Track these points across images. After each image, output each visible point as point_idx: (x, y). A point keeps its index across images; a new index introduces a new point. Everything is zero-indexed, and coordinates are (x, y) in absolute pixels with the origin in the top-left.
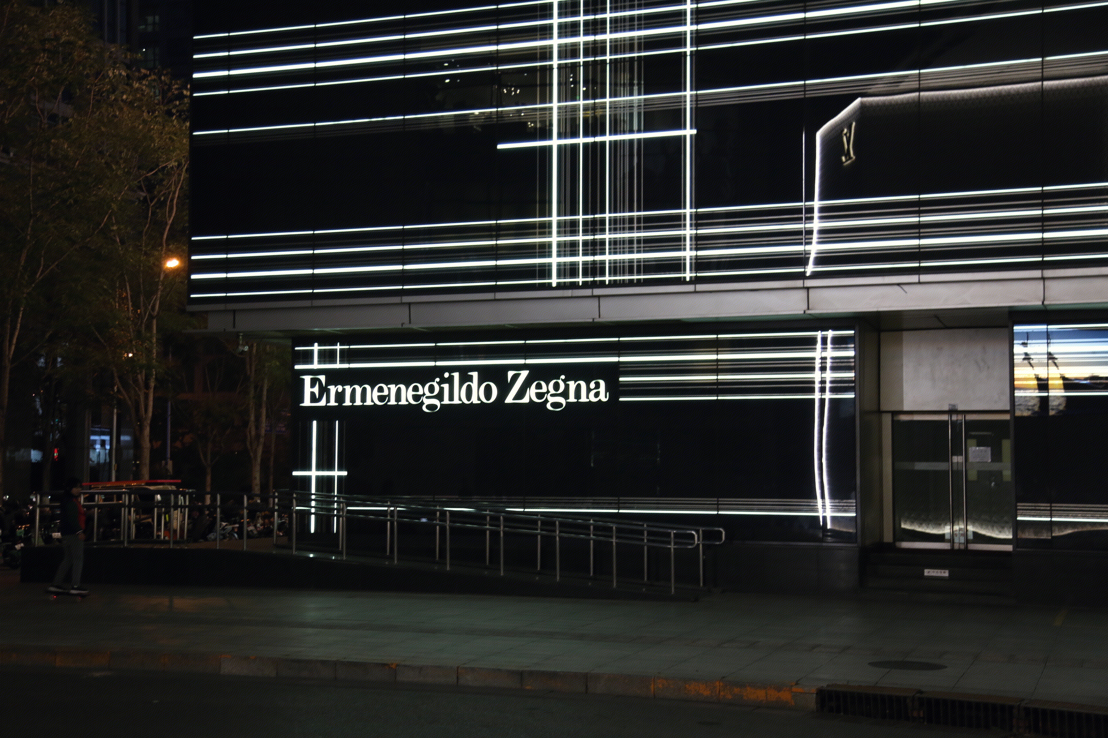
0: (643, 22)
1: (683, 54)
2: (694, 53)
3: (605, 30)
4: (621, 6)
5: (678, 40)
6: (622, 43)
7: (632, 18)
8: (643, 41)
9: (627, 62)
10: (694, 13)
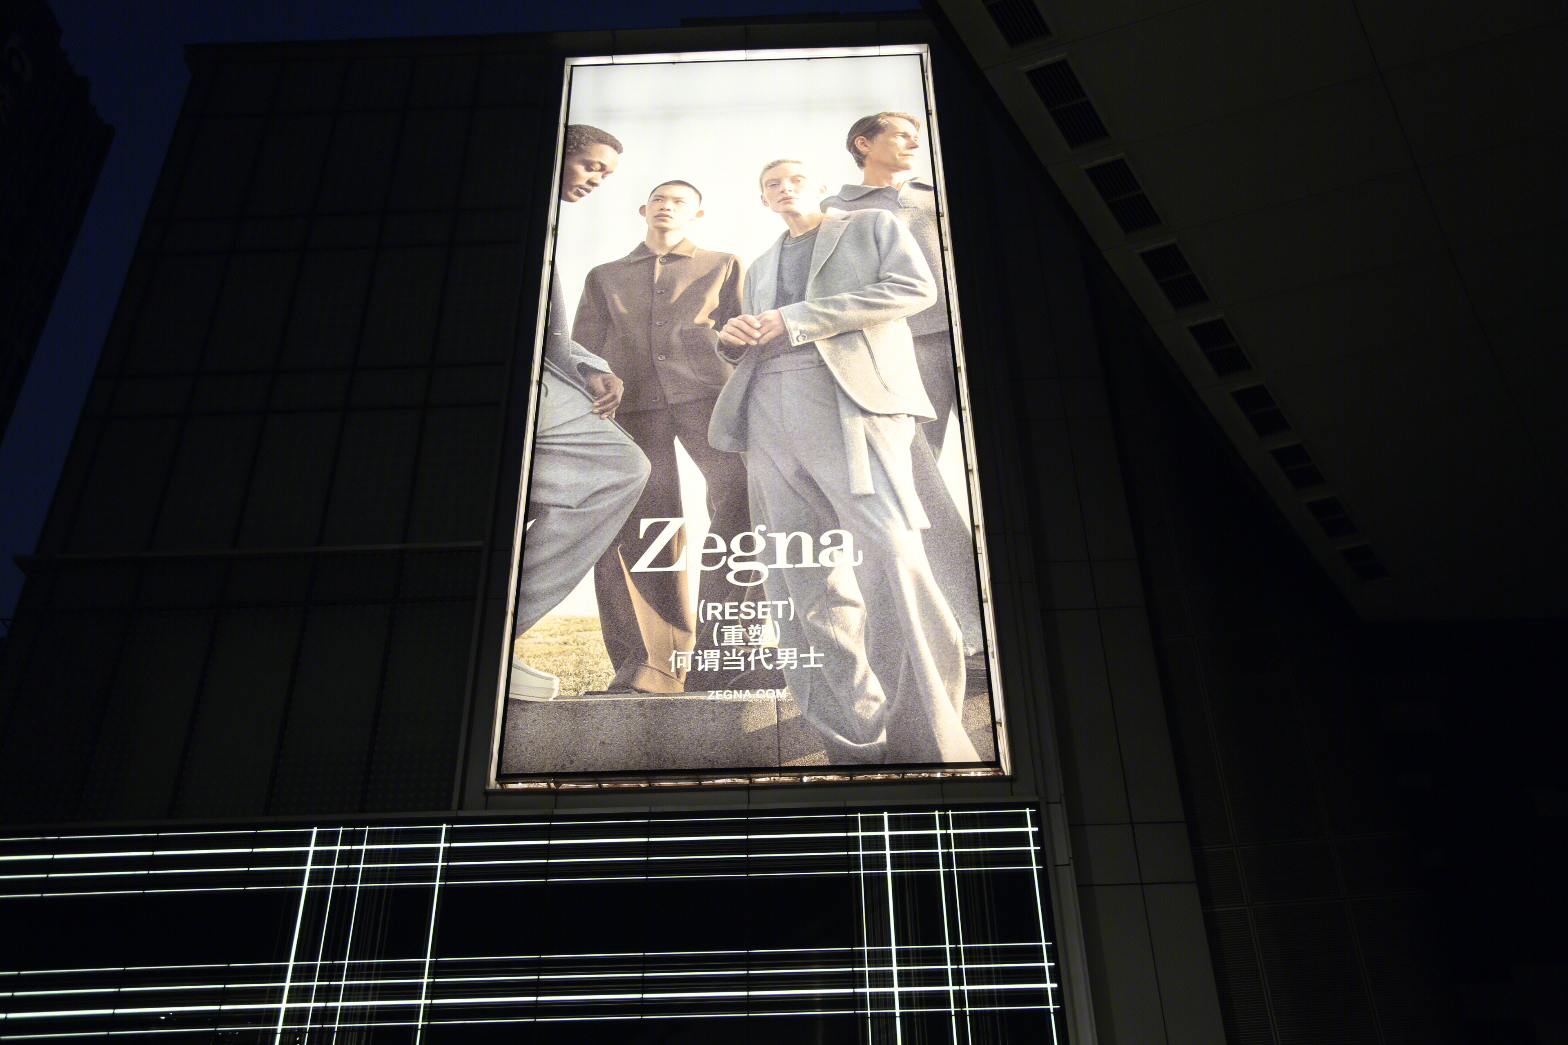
0: (378, 992)
1: (414, 1028)
2: (425, 1027)
3: (337, 997)
4: (358, 974)
5: (411, 1013)
6: (354, 1011)
7: (367, 987)
8: (375, 1011)
9: (355, 1031)
10: (430, 987)
